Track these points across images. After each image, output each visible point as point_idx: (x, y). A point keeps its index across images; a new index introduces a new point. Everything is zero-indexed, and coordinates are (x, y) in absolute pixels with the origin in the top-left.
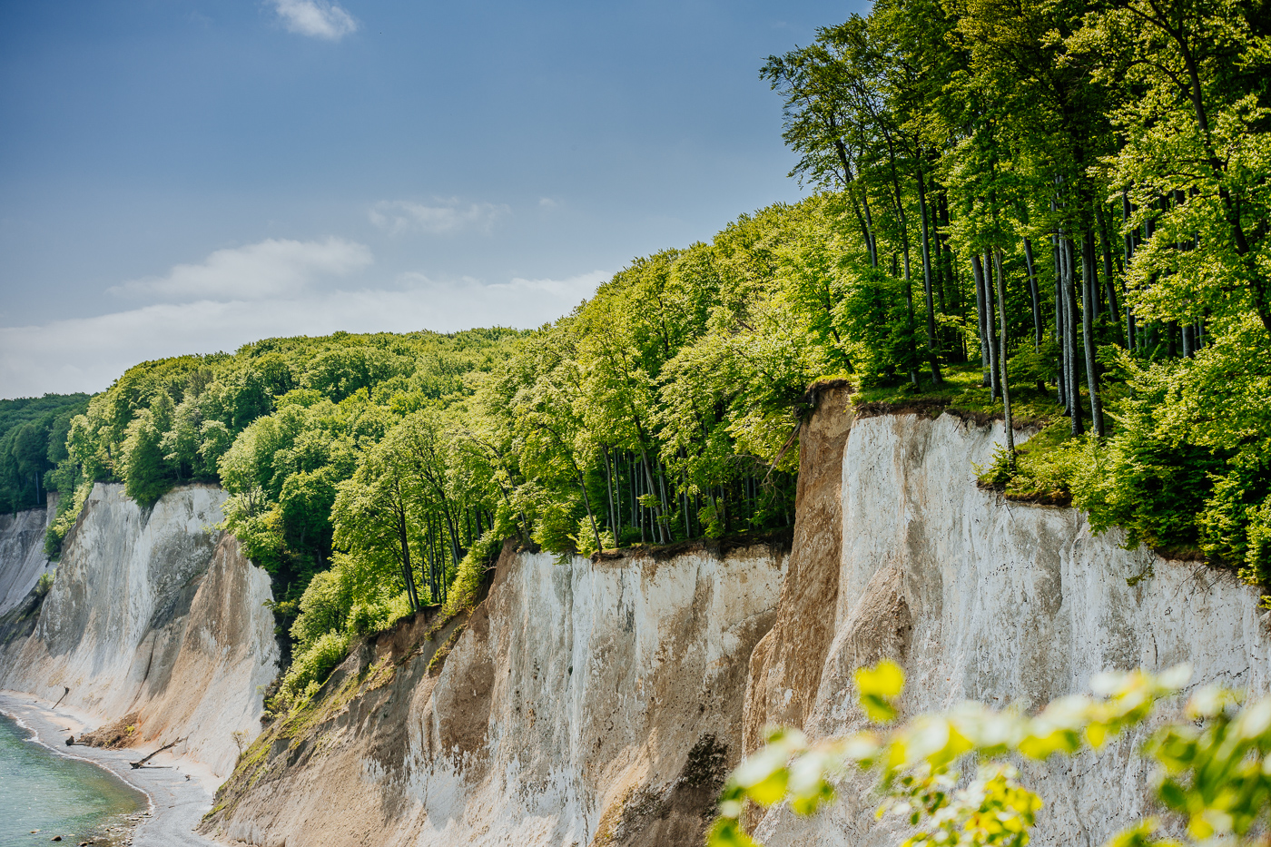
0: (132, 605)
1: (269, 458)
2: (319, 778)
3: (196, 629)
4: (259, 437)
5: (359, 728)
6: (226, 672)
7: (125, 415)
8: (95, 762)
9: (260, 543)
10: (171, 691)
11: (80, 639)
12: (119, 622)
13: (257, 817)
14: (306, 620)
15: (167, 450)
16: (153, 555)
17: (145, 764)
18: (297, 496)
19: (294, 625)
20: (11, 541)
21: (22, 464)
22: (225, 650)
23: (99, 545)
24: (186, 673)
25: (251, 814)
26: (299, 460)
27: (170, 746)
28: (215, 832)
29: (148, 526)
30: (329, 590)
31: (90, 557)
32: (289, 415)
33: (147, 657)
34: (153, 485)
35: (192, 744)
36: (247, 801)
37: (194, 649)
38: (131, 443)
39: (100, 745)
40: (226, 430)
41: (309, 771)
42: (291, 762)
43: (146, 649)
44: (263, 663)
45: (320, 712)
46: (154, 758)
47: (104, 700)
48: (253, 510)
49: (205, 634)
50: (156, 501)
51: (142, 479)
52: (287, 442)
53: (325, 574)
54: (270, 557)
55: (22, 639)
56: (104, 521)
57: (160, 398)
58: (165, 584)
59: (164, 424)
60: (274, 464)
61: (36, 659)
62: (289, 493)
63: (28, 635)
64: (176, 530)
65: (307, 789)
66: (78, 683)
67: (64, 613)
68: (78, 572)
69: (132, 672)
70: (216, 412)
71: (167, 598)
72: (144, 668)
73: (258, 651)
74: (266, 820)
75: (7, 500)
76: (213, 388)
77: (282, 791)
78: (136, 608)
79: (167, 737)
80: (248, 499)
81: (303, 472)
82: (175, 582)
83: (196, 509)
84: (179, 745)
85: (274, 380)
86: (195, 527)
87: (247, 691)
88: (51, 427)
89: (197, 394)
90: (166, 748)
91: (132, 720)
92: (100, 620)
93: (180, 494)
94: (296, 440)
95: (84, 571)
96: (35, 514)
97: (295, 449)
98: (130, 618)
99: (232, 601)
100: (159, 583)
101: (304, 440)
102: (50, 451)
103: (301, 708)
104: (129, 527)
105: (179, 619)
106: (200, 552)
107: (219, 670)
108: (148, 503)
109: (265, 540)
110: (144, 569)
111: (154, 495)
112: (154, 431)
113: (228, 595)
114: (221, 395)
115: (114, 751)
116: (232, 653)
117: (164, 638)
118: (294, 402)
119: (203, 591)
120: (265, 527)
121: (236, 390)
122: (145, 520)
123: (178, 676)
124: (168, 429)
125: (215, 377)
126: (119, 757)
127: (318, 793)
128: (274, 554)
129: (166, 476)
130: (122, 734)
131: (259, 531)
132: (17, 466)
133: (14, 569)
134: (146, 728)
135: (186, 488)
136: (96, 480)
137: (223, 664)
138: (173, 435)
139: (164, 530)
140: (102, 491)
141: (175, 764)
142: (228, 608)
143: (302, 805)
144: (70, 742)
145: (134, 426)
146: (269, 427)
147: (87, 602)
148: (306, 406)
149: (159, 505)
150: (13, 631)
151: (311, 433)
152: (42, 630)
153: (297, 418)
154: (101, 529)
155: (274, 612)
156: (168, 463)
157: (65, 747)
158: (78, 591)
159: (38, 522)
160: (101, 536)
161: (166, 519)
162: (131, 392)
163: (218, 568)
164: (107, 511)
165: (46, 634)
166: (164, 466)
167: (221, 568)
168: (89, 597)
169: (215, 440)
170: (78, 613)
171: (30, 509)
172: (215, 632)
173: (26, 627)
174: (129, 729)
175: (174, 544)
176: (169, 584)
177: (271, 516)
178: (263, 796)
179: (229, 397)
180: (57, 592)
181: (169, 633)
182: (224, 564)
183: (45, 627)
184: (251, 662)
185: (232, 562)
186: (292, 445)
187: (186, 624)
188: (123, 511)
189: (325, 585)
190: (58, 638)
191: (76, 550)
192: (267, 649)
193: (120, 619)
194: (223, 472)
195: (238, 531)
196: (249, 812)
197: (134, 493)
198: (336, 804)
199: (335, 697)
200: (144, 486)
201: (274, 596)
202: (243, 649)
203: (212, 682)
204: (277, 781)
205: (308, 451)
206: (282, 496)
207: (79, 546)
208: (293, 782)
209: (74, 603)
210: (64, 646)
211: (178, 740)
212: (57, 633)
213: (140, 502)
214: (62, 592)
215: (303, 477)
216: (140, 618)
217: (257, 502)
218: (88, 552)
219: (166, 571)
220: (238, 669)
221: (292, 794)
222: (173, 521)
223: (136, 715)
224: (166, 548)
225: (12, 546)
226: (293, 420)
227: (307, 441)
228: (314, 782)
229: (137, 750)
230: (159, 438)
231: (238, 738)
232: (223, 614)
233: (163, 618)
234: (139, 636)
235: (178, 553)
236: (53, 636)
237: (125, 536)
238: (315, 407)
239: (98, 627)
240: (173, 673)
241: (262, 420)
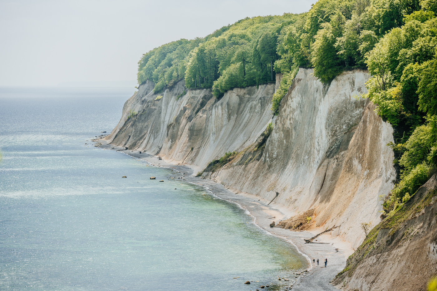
0: (316, 143)
1: (396, 54)
2: (404, 254)
3: (351, 159)
4: (391, 41)
5: (429, 224)
6: (365, 186)
7: (316, 27)
8: (285, 238)
9: (387, 107)
10: (334, 198)
11: (287, 163)
12: (309, 153)
13: (366, 276)
14: (409, 155)
15: (339, 48)
16: (330, 113)
17: (314, 241)
18: (411, 78)
19: (402, 158)
20: (255, 103)
21: (263, 56)
22: (366, 173)
23: (301, 106)
24: (344, 186)
25: (363, 274)
26: (415, 56)
27: (329, 230)
28: (342, 284)
29: (327, 95)
30: (424, 137)
31: (295, 113)
32: (411, 27)
33: (323, 175)
34: (330, 70)
35: (343, 230)
36: (362, 265)
37: (349, 171)
38: (318, 44)
39: (290, 228)
40: (376, 36)
41: (399, 249)
42: (389, 242)
43: (322, 171)
44: (387, 181)
45: (409, 212)
46: (320, 237)
47: (298, 201)
48: (384, 87)
49: (356, 162)
50: (332, 79)
51: (324, 66)
52: (408, 44)
53: (423, 127)
54: (393, 115)
55: (255, 162)
56: (304, 92)
57: (337, 16)
58: (336, 131)
59: (339, 33)
60: (399, 58)
61: (261, 175)
62: (407, 76)
63: (258, 160)
64: (344, 98)
65: (397, 260)
66: (284, 190)
67: (279, 147)
68: (288, 122)
69: (314, 184)
70: (371, 25)
71: (337, 139)
72: (321, 182)
73: (384, 174)
74: (371, 278)
75: (254, 78)
76: (369, 10)
77: (382, 261)
78: (319, 145)
79: (329, 225)
80: (381, 79)
81: (417, 63)
82: (342, 130)
83: (357, 86)
84: (335, 230)
85: (407, 5)
86: (355, 96)
87: (376, 199)
88: (279, 34)
89: (359, 14)
90: (326, 231)
91: (311, 213)
92: (299, 152)
93: (347, 76)
94: (414, 43)
95: (292, 122)
96: (269, 86)
97: (413, 49)
98: (316, 152)
99: (371, 143)
100: (332, 130)
101: (419, 43)
102: (278, 48)
103: (398, 209)
104: (318, 96)
105: (343, 153)
106: (358, 112)
107: (362, 184)
108: (327, 81)
109: (390, 105)
110: (324, 121)
111: (331, 76)
112: (332, 36)
113: (369, 139)
114: (373, 15)
115: (298, 232)
116: (369, 175)
117: (333, 164)
118: (416, 19)
119: (356, 136)
120: (391, 97)
121: (383, 11)
122: (325, 92)
123: (339, 188)
124: (340, 35)
125: (371, 3)
126: (300, 235)
127: (403, 263)
128: (395, 114)
129: (339, 64)
130: (303, 222)
131: (386, 99)
132: (260, 57)
133: (255, 119)
134: (317, 219)
135: (351, 72)
136: (300, 67)
137: (364, 181)
138: (343, 39)
139: (336, 98)
140: (303, 73)
141: (331, 241)
142: (368, 147)
143: (393, 270)
144: (272, 226)
145: (321, 33)
146: (398, 35)
147: (292, 141)
148: (423, 21)
149: (334, 82)
150: (250, 157)
151: (424, 38)
152: (266, 157)
153: (416, 29)
154: (302, 97)
155: (394, 150)
156: (339, 56)
157: (269, 228)
158: (287, 134)
159: (271, 91)
160: (302, 100)
161: (338, 91)
162: (320, 12)
163: (365, 122)
164: (306, 85)
165: (268, 159)
166: (338, 58)
167: (366, 122)
168: (294, 137)
169: (369, 43)
170: (287, 147)
171: (267, 84)
172: (361, 161)
173: (257, 155)
174: (308, 219)
175: (342, 107)
176: (338, 131)
177: (395, 91)
178: (371, 263)
179: (379, 15)
180: (275, 134)
181: (336, 161)
182: (368, 120)
183: (267, 155)
184: (380, 180)
185: (373, 118)
186: (411, 46)
187: (345, 155)
188: (315, 86)
189: (422, 133)
190: (274, 162)
191: (287, 109)
192: (389, 173)
193: (310, 151)
194: (369, 62)
195: (374, 99)
196: (362, 272)
197: (319, 74)
198: (413, 271)
199: (419, 204)
200: (325, 70)
201: (395, 140)
202: (375, 173)
203: (357, 192)
204: (379, 255)
205: (421, 50)
206: (402, 78)
207: (289, 106)
208: (389, 255)
209: (285, 141)
210: (278, 167)
211: (334, 227)
212: (275, 159)
213: (323, 80)
214: (278, 134)
215: (415, 66)
216: (321, 151)
217: (387, 81)
218: (294, 110)
219: (337, 123)
220: (372, 184)
221: (388, 263)
222: (342, 92)
223: (313, 210)
224: (337, 109)
225: (255, 106)
226: (413, 30)
227: (421, 44)
228: (401, 256)
229: (311, 232)
230: (334, 41)
231: (365, 227)
232: (366, 151)
233: (334, 151)
234: (320, 162)
235: (345, 112)
236: (272, 161)
237: (315, 101)
238: (429, 22)
239: (297, 155)
240: (337, 186)
241: (394, 30)
